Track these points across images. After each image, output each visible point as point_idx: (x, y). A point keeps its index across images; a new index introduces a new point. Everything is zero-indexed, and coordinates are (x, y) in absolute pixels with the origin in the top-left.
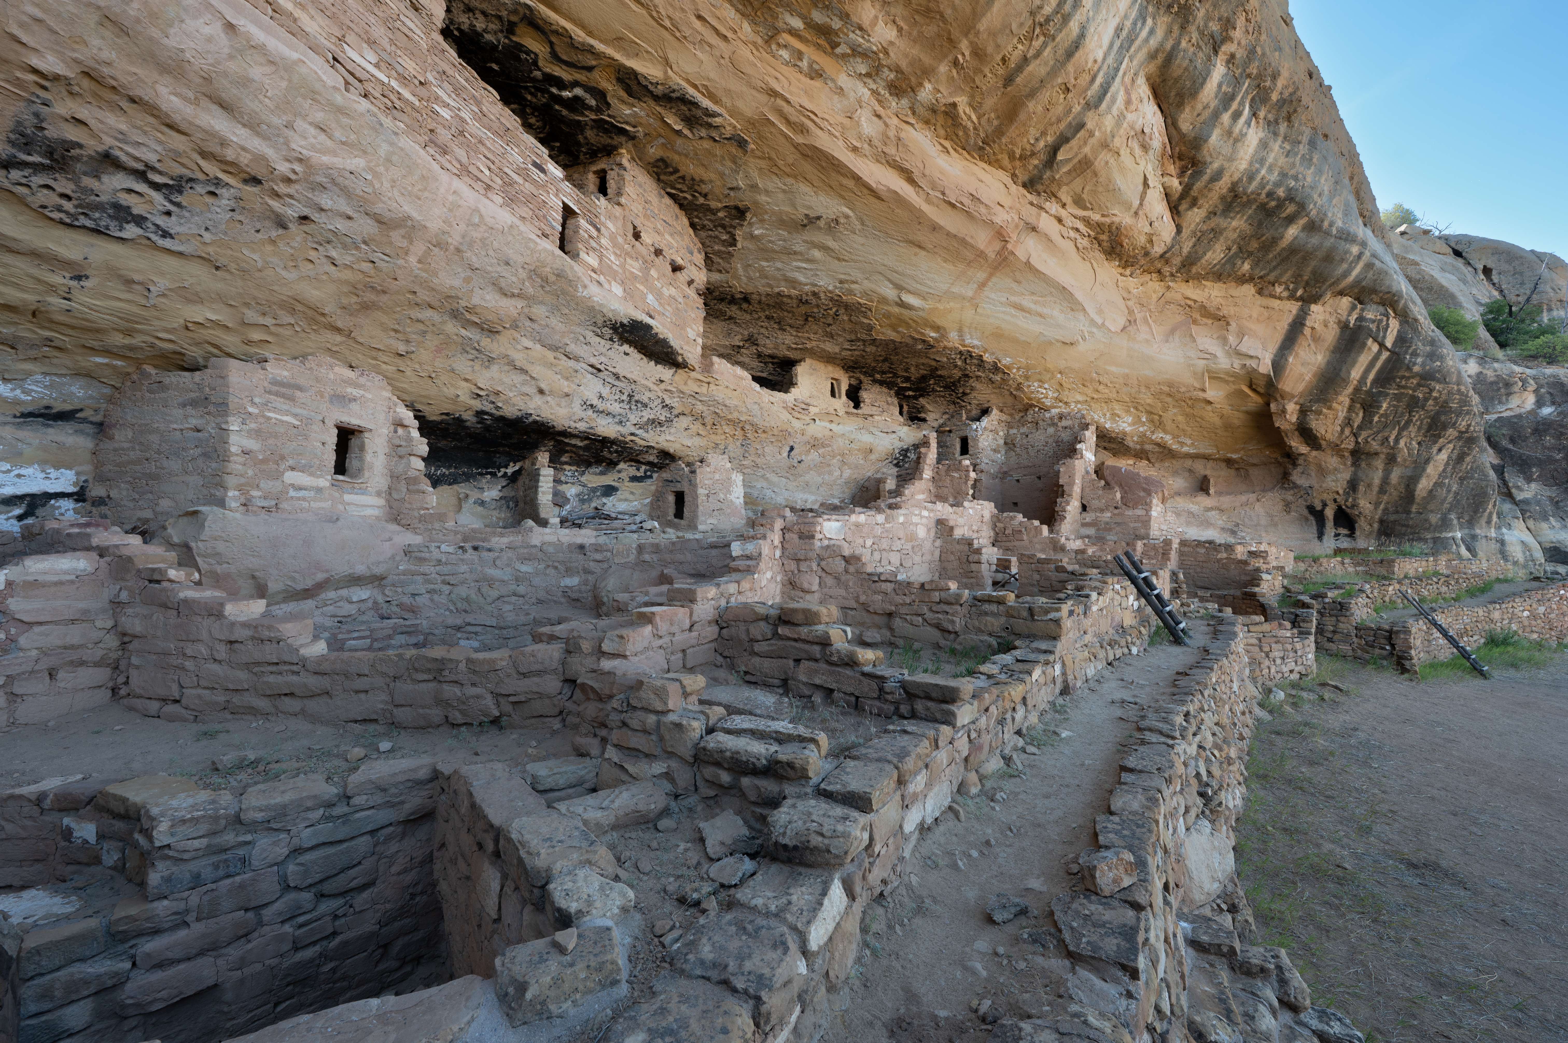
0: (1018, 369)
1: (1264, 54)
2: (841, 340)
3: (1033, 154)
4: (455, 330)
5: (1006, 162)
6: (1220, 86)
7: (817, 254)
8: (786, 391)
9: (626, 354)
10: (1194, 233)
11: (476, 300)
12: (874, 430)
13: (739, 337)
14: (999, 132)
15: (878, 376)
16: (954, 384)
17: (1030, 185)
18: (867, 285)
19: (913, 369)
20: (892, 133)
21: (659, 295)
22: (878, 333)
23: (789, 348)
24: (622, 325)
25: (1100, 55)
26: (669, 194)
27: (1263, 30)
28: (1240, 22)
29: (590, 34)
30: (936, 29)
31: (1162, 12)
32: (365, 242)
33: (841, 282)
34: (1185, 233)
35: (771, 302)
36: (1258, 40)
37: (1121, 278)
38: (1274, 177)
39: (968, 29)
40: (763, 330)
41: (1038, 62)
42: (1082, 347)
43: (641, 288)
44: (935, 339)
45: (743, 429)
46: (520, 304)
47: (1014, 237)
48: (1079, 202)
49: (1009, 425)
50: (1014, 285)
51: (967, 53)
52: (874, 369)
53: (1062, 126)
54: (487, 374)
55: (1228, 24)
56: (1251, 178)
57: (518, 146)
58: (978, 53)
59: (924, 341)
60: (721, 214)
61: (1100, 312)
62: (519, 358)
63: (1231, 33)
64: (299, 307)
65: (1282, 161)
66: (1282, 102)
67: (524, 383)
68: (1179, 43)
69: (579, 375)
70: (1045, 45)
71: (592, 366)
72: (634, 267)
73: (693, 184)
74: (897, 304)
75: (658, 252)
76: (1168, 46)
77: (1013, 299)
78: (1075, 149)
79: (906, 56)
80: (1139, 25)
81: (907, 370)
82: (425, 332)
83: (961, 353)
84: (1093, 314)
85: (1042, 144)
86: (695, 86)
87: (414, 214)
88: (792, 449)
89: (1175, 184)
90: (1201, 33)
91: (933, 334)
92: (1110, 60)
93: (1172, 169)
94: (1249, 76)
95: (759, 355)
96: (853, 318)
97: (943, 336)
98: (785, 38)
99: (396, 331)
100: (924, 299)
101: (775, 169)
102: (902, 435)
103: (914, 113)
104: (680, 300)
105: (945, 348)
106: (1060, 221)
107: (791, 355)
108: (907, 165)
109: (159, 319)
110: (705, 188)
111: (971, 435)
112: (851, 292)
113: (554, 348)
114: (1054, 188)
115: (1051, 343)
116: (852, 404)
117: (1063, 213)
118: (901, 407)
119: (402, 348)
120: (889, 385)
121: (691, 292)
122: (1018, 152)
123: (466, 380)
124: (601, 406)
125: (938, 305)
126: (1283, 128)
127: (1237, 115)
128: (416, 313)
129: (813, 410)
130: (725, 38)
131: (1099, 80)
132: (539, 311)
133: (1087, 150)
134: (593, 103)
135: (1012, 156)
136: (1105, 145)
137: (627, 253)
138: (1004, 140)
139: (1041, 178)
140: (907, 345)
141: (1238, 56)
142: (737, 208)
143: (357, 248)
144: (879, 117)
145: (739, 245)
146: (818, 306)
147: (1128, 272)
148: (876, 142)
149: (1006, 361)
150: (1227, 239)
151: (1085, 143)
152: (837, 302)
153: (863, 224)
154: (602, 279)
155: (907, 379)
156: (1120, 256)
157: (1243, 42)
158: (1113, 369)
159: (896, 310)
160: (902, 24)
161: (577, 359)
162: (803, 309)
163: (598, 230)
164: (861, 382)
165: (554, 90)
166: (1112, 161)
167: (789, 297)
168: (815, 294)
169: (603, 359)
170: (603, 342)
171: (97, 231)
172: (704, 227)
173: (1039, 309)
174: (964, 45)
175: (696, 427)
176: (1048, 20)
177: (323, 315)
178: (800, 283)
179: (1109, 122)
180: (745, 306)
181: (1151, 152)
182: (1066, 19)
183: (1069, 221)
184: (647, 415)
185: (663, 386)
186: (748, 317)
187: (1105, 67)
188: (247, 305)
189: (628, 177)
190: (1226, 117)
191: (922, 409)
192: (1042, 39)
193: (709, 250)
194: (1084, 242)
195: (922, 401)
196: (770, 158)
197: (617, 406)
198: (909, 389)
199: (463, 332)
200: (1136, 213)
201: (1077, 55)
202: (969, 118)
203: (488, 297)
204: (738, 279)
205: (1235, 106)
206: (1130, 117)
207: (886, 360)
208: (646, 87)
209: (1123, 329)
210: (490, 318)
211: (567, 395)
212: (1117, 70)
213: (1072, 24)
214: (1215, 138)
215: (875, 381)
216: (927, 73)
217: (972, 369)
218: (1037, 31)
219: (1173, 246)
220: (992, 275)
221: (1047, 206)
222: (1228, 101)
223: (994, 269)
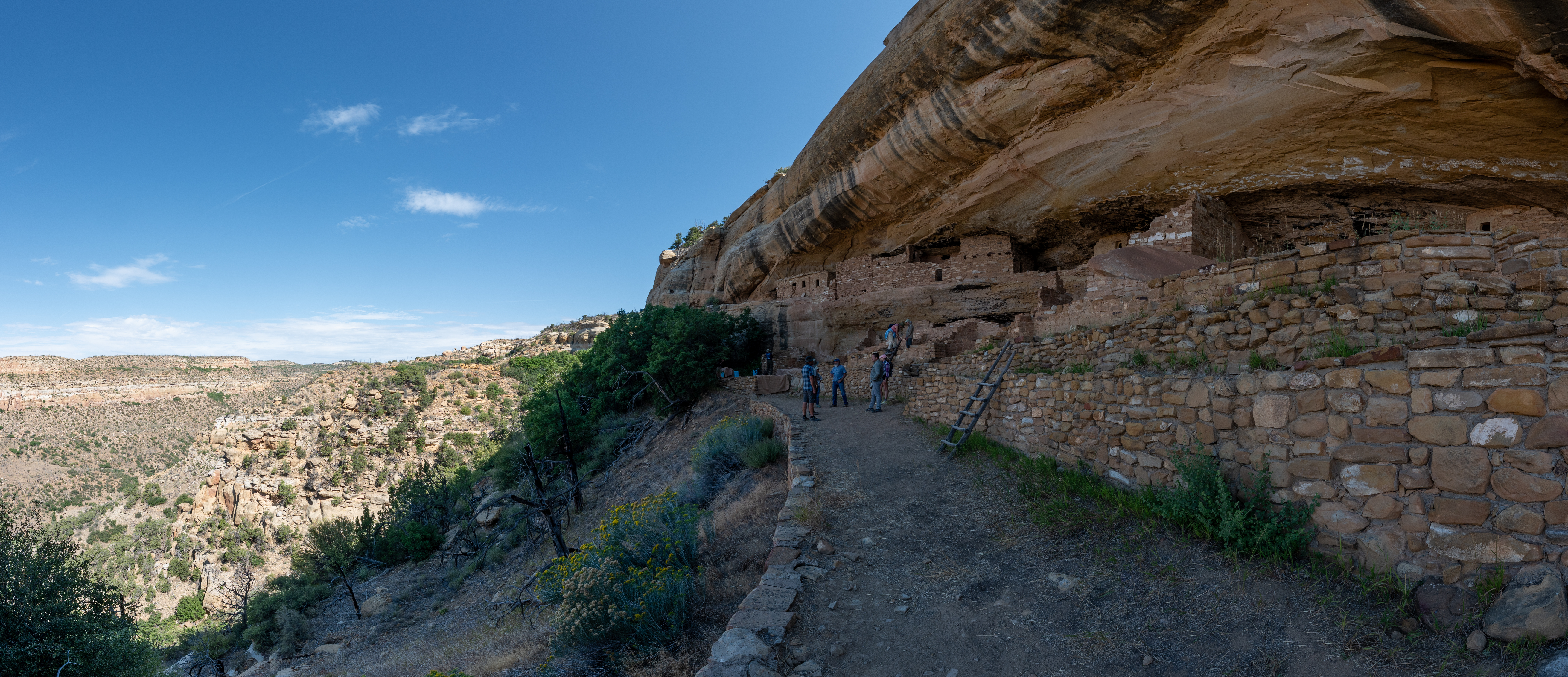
21: (978, 268)
43: (969, 271)
47: (1017, 165)
48: (1022, 126)
53: (966, 139)
72: (965, 267)
75: (976, 256)
77: (1066, 174)
78: (981, 132)
80: (941, 97)
85: (975, 146)
89: (1036, 64)
92: (946, 116)
93: (1021, 70)
106: (1028, 137)
124: (974, 308)
125: (1053, 201)
131: (950, 124)
135: (981, 155)
136: (982, 119)
137: (962, 265)
138: (971, 159)
139: (998, 144)
154: (951, 279)
166: (994, 114)
176: (920, 151)
179: (971, 117)
181: (1003, 87)
182: (922, 145)
183: (1031, 132)
187: (947, 120)
190: (996, 39)
194: (1053, 125)
205: (991, 34)
206: (975, 104)
212: (952, 111)
214: (1006, 47)
218: (924, 153)
219: (1103, 62)
220: (1040, 179)
221: (1016, 142)
222: (986, 39)
223: (1036, 177)
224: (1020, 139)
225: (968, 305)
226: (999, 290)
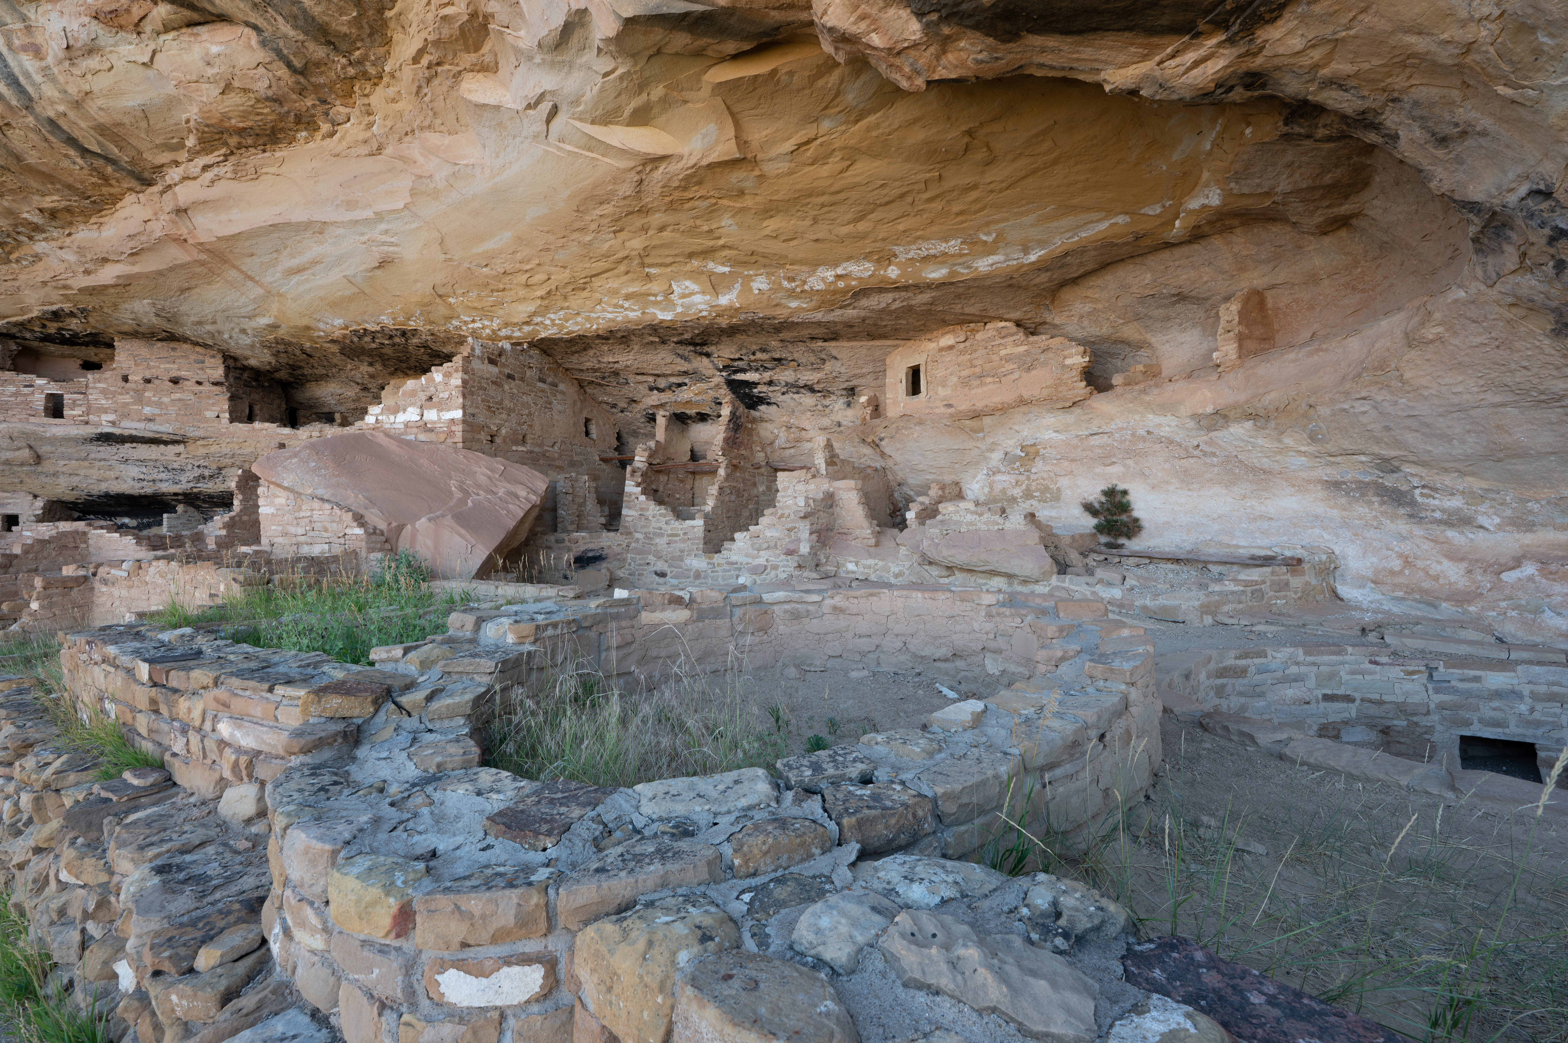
0: (410, 319)
3: (96, 169)
9: (134, 448)
17: (144, 182)
21: (158, 404)
24: (97, 438)
43: (136, 407)
47: (184, 231)
48: (170, 148)
50: (257, 260)
53: (54, 139)
54: (61, 480)
57: (13, 384)
67: (84, 479)
69: (115, 467)
72: (125, 398)
75: (152, 380)
77: (279, 269)
78: (85, 134)
84: (344, 217)
103: (60, 228)
104: (190, 398)
106: (189, 178)
115: (371, 278)
121: (204, 388)
123: (57, 485)
124: (150, 478)
133: (85, 125)
137: (117, 394)
149: (386, 320)
161: (104, 460)
163: (84, 393)
166: (99, 103)
169: (120, 455)
170: (107, 447)
173: (306, 258)
179: (50, 90)
183: (192, 168)
184: (191, 474)
185: (183, 456)
197: (162, 475)
211: (118, 478)
219: (279, 52)
220: (235, 267)
221: (169, 180)
223: (225, 262)
224: (177, 178)
225: (134, 471)
226: (202, 451)
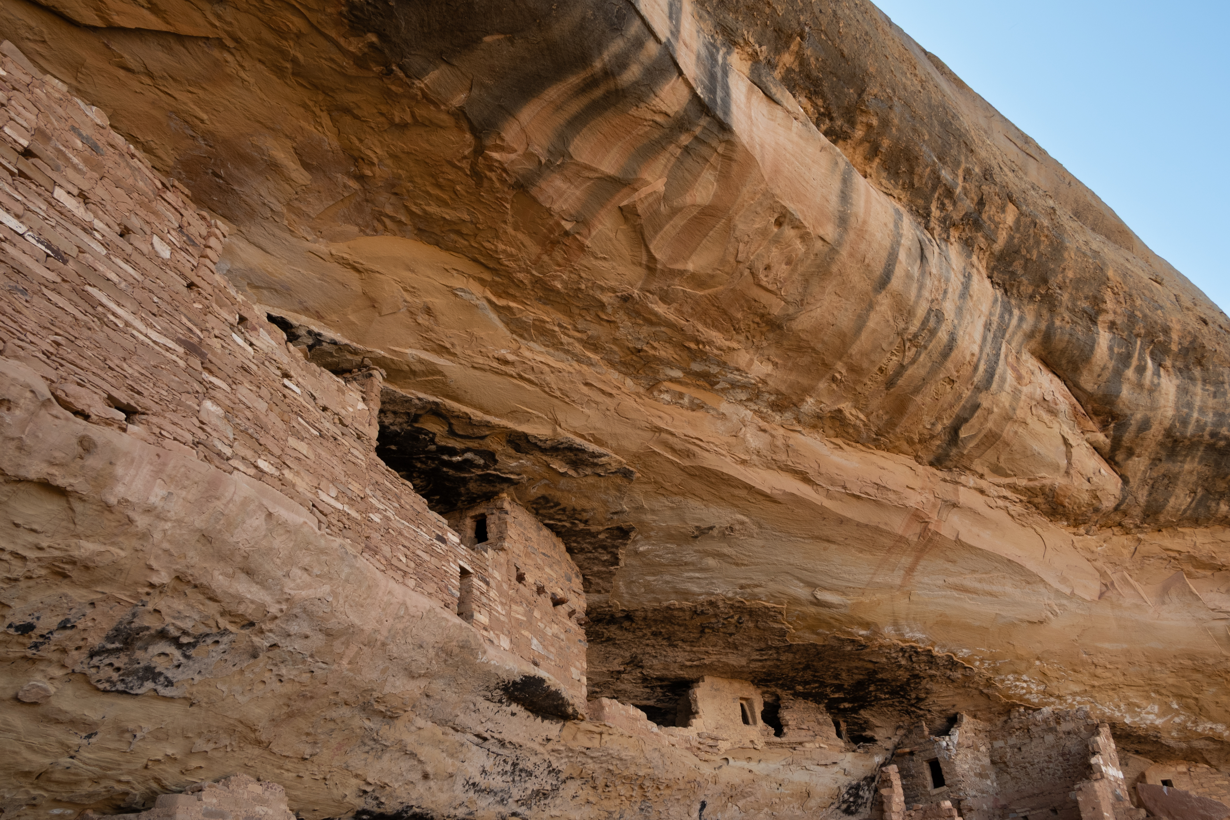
0: (982, 661)
1: (1145, 316)
2: (747, 650)
3: (932, 437)
4: (361, 723)
5: (905, 446)
6: (1111, 349)
7: (711, 562)
8: (686, 724)
9: (513, 714)
10: (1144, 481)
11: (388, 689)
12: (808, 764)
13: (620, 660)
14: (891, 424)
15: (800, 688)
16: (902, 687)
17: (937, 462)
18: (773, 587)
19: (844, 675)
20: (779, 442)
21: (541, 636)
22: (793, 637)
23: (683, 667)
24: (515, 683)
25: (976, 349)
26: (547, 525)
27: (1135, 296)
28: (1108, 296)
29: (487, 412)
30: (809, 359)
31: (1025, 302)
32: (312, 656)
33: (742, 587)
34: (1134, 482)
35: (659, 617)
36: (1133, 306)
37: (1076, 538)
38: (1210, 418)
39: (841, 353)
40: (649, 649)
41: (915, 366)
42: (1055, 624)
43: (526, 633)
44: (866, 637)
45: (641, 787)
46: (422, 683)
47: (934, 516)
48: (997, 470)
49: (992, 736)
50: (948, 565)
51: (844, 371)
52: (793, 679)
53: (957, 409)
54: (378, 765)
55: (1097, 301)
56: (1185, 422)
57: (425, 525)
58: (853, 369)
59: (853, 641)
60: (601, 536)
61: (1064, 580)
62: (410, 740)
63: (1104, 306)
64: (240, 728)
65: (1211, 402)
66: (1185, 352)
67: (411, 769)
68: (1053, 323)
69: (464, 749)
70: (918, 354)
71: (478, 736)
72: (519, 612)
73: (574, 514)
74: (812, 603)
75: (540, 590)
76: (1043, 326)
77: (951, 580)
78: (977, 426)
79: (785, 382)
80: (1007, 317)
81: (836, 677)
82: (333, 730)
83: (902, 649)
84: (1056, 585)
85: (939, 427)
86: (582, 436)
87: (357, 622)
88: (703, 805)
89: (1101, 437)
90: (1072, 311)
91: (862, 632)
92: (988, 349)
93: (1090, 425)
94: (1138, 335)
95: (645, 679)
96: (761, 624)
97: (875, 633)
98: (667, 385)
99: (308, 734)
100: (844, 594)
101: (661, 491)
102: (847, 766)
103: (799, 422)
104: (562, 636)
105: (881, 646)
106: (982, 492)
107: (684, 674)
108: (800, 468)
109: (129, 762)
110: (586, 516)
111: (942, 756)
112: (755, 597)
113: (442, 723)
114: (965, 462)
115: (1013, 625)
116: (772, 731)
117: (983, 484)
118: (837, 725)
119: (307, 751)
120: (817, 698)
121: (572, 624)
122: (916, 438)
123: (357, 776)
124: (483, 782)
125: (862, 599)
126: (1197, 372)
127: (1141, 370)
128: (333, 714)
129: (723, 746)
130: (611, 395)
131: (982, 367)
132: (438, 685)
133: (990, 425)
134: (482, 462)
135: (910, 442)
136: (1008, 418)
137: (512, 600)
138: (898, 430)
139: (948, 455)
140: (832, 648)
141: (1119, 321)
142: (619, 529)
143: (304, 661)
144: (764, 431)
145: (622, 563)
146: (716, 616)
147: (1082, 530)
148: (764, 452)
149: (964, 653)
150: (1186, 483)
151: (986, 419)
152: (740, 609)
153: (760, 527)
154: (491, 635)
155: (839, 688)
156: (1066, 516)
157: (1119, 311)
158: (1107, 645)
159: (812, 610)
160: (776, 360)
161: (464, 731)
162: (698, 621)
163: (487, 583)
164: (778, 698)
165: (445, 457)
166: (1020, 430)
167: (681, 609)
168: (711, 603)
169: (490, 725)
170: (491, 705)
171: (124, 692)
172: (582, 550)
173: (987, 587)
174: (839, 366)
175: (586, 793)
176: (915, 336)
177: (255, 731)
178: (694, 594)
179: (1005, 399)
180: (626, 624)
181: (1061, 415)
182: (933, 333)
183: (993, 491)
184: (532, 785)
185: (550, 746)
186: (630, 636)
187: (984, 356)
188: (200, 735)
189: (509, 519)
190: (1130, 373)
191: (866, 725)
192: (914, 350)
193: (587, 572)
194: (1018, 509)
195: (864, 714)
196: (655, 482)
197: (499, 778)
198: (844, 700)
199: (368, 724)
200: (1067, 473)
201: (953, 354)
202: (857, 418)
203: (398, 683)
204: (620, 597)
205: (1135, 362)
206: (1025, 390)
207: (807, 667)
208: (535, 444)
209: (1101, 595)
210: (395, 704)
211: (451, 776)
212: (998, 355)
213: (940, 334)
214: (1126, 392)
215: (796, 695)
216: (807, 391)
217: (921, 668)
218: (908, 344)
219: (1124, 498)
221: (963, 480)
222: (1125, 360)
